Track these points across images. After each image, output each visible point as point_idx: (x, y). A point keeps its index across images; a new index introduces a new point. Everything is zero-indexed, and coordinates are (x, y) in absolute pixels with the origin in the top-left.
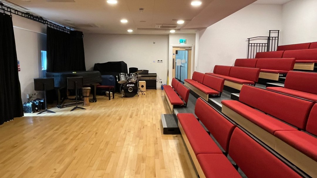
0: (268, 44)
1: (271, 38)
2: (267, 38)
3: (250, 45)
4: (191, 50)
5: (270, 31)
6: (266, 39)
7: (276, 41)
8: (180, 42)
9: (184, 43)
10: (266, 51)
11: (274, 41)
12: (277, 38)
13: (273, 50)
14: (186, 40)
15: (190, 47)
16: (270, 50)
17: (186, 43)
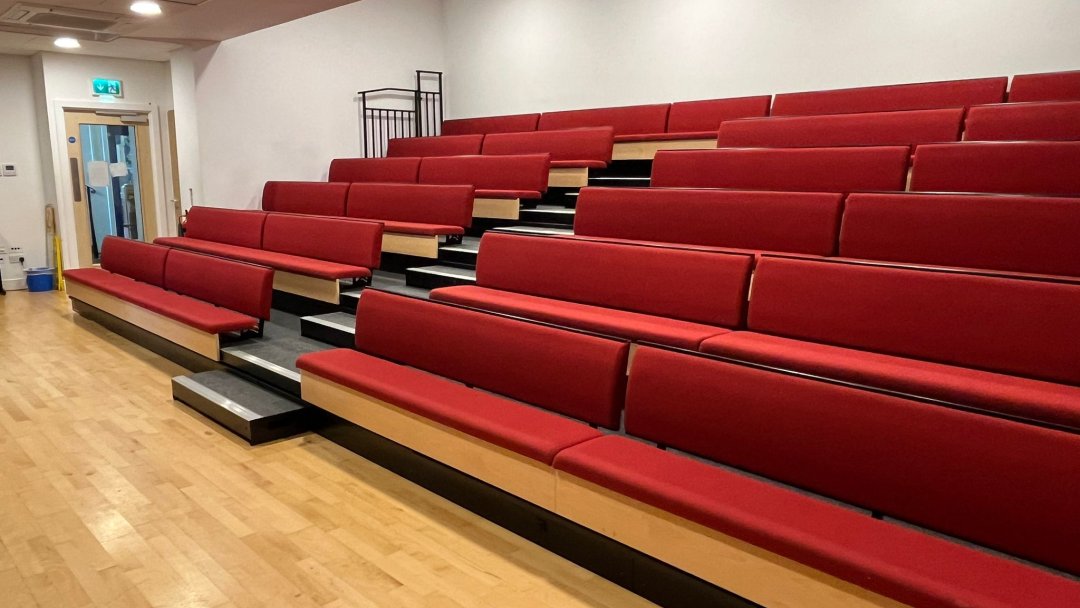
0: (416, 112)
1: (423, 96)
2: (413, 94)
3: (369, 113)
4: (147, 123)
5: (418, 72)
6: (409, 98)
7: (437, 104)
8: (97, 91)
9: (111, 97)
10: (413, 135)
11: (430, 104)
12: (437, 96)
13: (431, 134)
14: (121, 82)
15: (139, 113)
16: (424, 134)
17: (122, 97)
